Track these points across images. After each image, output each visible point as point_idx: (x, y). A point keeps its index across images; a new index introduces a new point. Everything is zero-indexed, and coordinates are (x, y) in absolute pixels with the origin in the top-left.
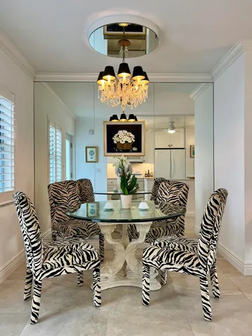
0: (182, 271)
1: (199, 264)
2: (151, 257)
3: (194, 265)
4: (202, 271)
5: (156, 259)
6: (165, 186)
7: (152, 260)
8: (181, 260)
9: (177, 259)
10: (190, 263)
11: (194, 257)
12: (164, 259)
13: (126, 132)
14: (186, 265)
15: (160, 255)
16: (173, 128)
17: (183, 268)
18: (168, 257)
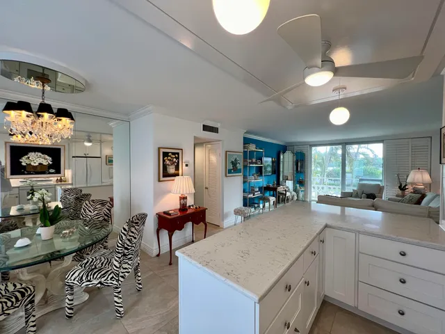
0: (99, 285)
1: (113, 277)
2: (73, 278)
3: (109, 279)
4: (115, 282)
5: (77, 279)
6: (89, 205)
7: (74, 280)
8: (99, 276)
9: (95, 276)
10: (106, 278)
11: (109, 273)
12: (84, 278)
13: (40, 154)
14: (103, 280)
15: (81, 275)
16: (90, 141)
17: (100, 283)
18: (87, 276)
